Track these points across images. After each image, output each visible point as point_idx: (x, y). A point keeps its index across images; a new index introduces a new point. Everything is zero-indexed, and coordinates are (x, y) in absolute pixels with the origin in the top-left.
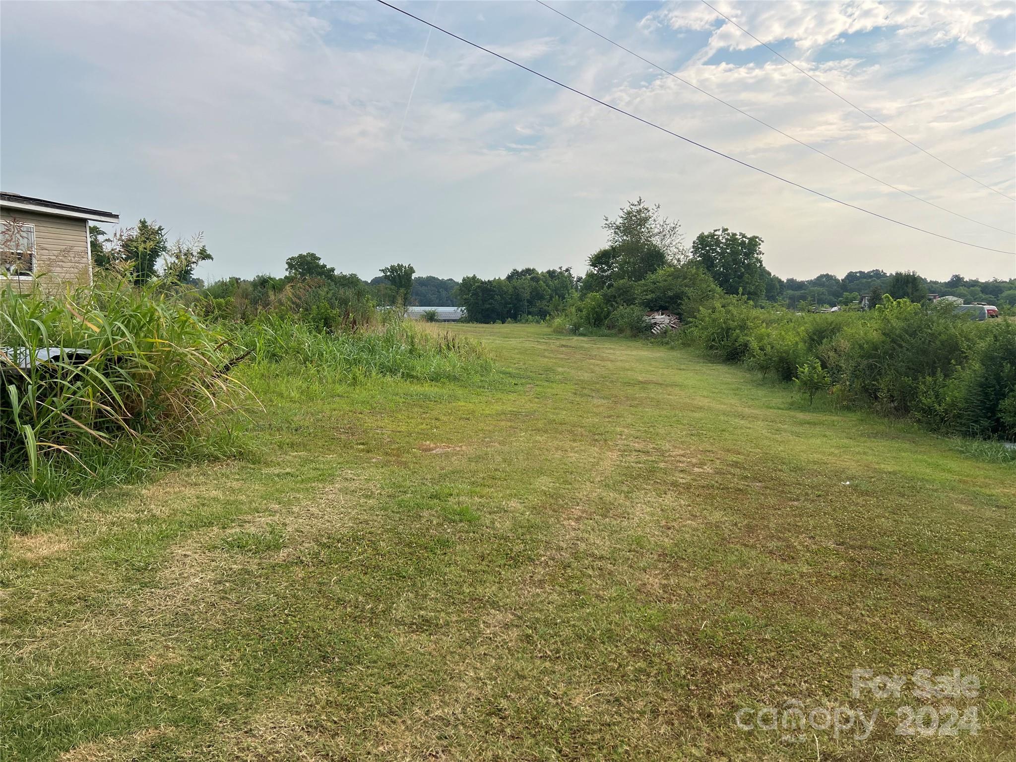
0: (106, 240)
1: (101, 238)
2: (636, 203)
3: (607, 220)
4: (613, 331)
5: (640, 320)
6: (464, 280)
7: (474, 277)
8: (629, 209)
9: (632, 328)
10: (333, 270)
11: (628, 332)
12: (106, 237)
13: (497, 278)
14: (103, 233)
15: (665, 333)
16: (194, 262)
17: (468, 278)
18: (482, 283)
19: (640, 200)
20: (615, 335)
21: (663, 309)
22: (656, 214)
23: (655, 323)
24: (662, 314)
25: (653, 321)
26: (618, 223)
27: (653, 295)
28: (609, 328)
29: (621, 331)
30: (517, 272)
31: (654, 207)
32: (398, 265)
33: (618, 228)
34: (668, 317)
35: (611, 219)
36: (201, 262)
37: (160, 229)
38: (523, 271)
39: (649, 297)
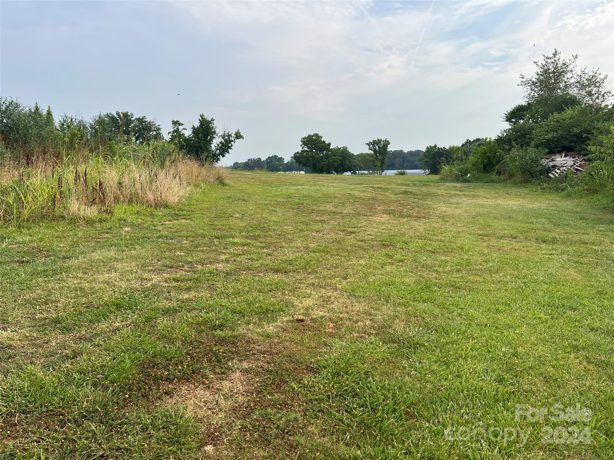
0: (183, 129)
1: (181, 128)
2: (551, 56)
3: (523, 78)
4: (502, 177)
5: (535, 161)
6: (427, 148)
7: (435, 146)
8: (544, 63)
9: (524, 173)
10: (329, 144)
11: (519, 177)
12: (183, 127)
13: (452, 146)
14: (182, 125)
15: (566, 177)
16: (232, 141)
17: (431, 146)
18: (439, 149)
19: (556, 52)
20: (504, 181)
21: (567, 150)
22: (573, 65)
23: (554, 167)
24: (566, 156)
25: (551, 164)
26: (534, 80)
27: (555, 134)
28: (499, 173)
29: (511, 176)
30: (470, 141)
31: (572, 58)
32: (378, 139)
33: (534, 83)
34: (572, 159)
35: (528, 77)
36: (237, 141)
37: (212, 120)
38: (474, 141)
39: (549, 136)
